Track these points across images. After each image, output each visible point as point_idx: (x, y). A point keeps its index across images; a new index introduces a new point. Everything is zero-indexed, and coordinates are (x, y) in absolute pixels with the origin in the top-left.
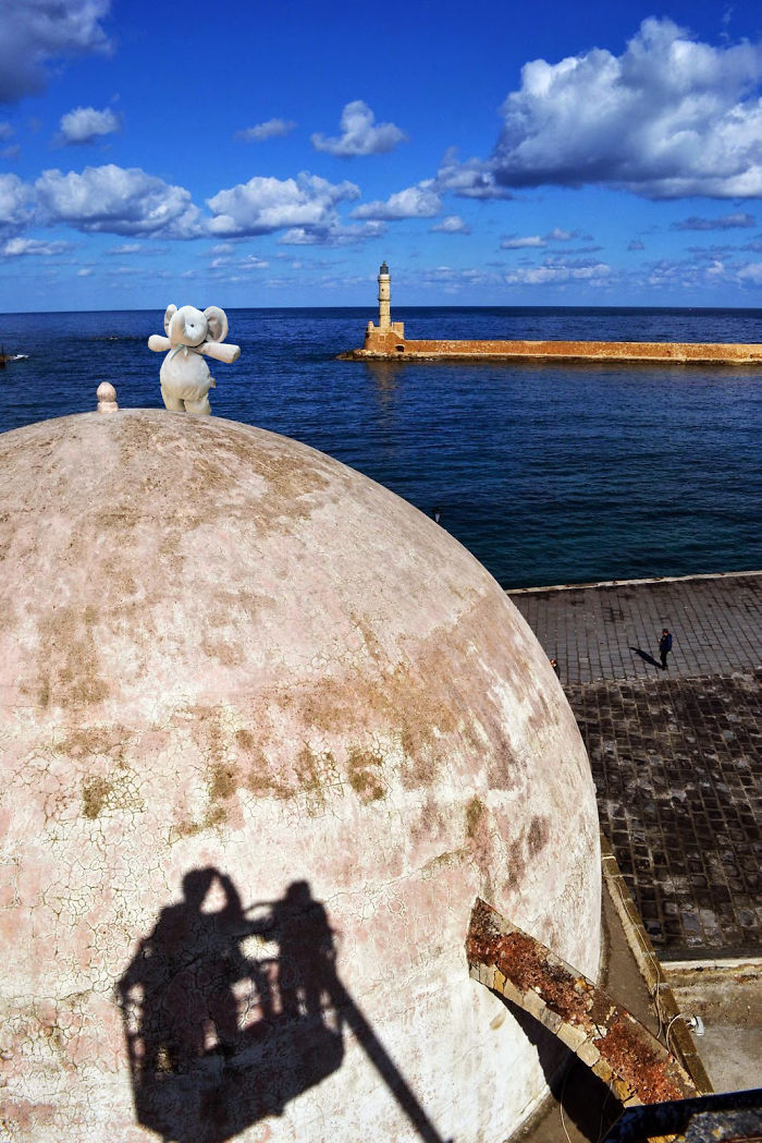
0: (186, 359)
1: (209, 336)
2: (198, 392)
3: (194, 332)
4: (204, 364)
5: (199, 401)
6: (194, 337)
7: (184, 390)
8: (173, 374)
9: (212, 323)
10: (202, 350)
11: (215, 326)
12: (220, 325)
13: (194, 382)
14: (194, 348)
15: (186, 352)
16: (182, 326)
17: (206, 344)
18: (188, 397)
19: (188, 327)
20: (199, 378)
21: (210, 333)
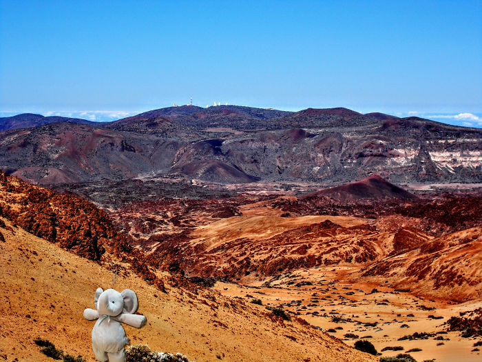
0: (109, 325)
1: (124, 309)
2: (117, 347)
3: (114, 307)
4: (121, 328)
5: (118, 353)
6: (114, 310)
7: (108, 346)
8: (100, 335)
9: (127, 301)
10: (120, 319)
11: (129, 302)
12: (132, 302)
13: (115, 340)
14: (115, 317)
15: (109, 320)
16: (107, 302)
17: (123, 316)
18: (110, 351)
19: (110, 303)
20: (118, 337)
21: (125, 307)
